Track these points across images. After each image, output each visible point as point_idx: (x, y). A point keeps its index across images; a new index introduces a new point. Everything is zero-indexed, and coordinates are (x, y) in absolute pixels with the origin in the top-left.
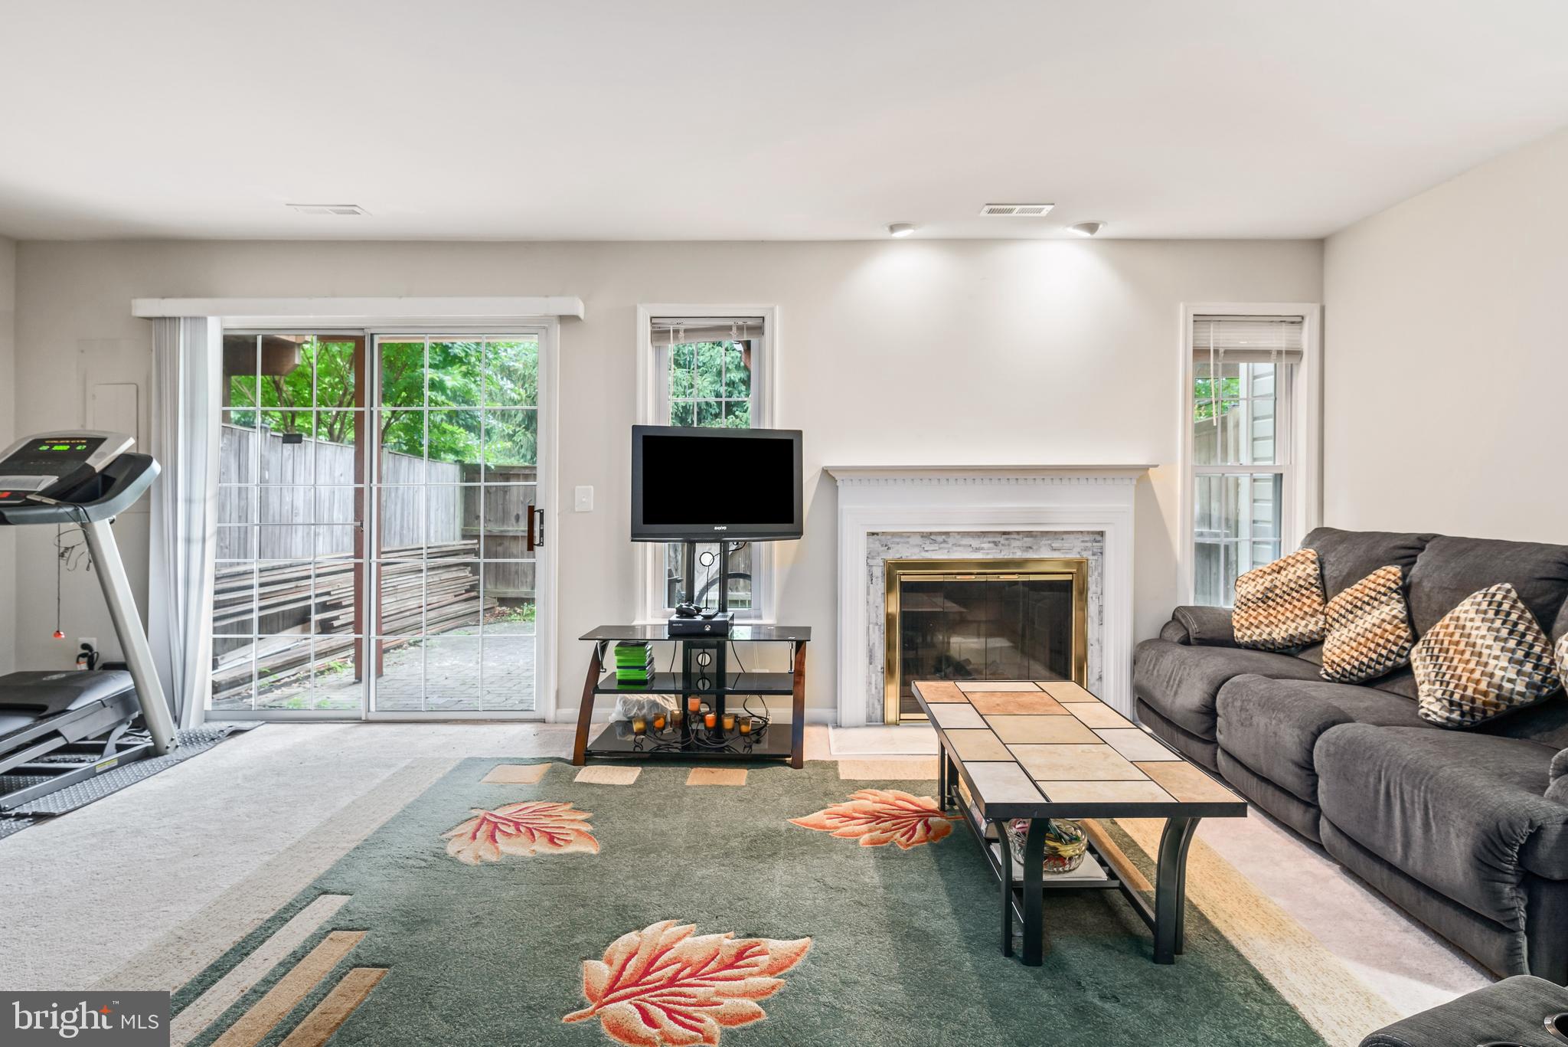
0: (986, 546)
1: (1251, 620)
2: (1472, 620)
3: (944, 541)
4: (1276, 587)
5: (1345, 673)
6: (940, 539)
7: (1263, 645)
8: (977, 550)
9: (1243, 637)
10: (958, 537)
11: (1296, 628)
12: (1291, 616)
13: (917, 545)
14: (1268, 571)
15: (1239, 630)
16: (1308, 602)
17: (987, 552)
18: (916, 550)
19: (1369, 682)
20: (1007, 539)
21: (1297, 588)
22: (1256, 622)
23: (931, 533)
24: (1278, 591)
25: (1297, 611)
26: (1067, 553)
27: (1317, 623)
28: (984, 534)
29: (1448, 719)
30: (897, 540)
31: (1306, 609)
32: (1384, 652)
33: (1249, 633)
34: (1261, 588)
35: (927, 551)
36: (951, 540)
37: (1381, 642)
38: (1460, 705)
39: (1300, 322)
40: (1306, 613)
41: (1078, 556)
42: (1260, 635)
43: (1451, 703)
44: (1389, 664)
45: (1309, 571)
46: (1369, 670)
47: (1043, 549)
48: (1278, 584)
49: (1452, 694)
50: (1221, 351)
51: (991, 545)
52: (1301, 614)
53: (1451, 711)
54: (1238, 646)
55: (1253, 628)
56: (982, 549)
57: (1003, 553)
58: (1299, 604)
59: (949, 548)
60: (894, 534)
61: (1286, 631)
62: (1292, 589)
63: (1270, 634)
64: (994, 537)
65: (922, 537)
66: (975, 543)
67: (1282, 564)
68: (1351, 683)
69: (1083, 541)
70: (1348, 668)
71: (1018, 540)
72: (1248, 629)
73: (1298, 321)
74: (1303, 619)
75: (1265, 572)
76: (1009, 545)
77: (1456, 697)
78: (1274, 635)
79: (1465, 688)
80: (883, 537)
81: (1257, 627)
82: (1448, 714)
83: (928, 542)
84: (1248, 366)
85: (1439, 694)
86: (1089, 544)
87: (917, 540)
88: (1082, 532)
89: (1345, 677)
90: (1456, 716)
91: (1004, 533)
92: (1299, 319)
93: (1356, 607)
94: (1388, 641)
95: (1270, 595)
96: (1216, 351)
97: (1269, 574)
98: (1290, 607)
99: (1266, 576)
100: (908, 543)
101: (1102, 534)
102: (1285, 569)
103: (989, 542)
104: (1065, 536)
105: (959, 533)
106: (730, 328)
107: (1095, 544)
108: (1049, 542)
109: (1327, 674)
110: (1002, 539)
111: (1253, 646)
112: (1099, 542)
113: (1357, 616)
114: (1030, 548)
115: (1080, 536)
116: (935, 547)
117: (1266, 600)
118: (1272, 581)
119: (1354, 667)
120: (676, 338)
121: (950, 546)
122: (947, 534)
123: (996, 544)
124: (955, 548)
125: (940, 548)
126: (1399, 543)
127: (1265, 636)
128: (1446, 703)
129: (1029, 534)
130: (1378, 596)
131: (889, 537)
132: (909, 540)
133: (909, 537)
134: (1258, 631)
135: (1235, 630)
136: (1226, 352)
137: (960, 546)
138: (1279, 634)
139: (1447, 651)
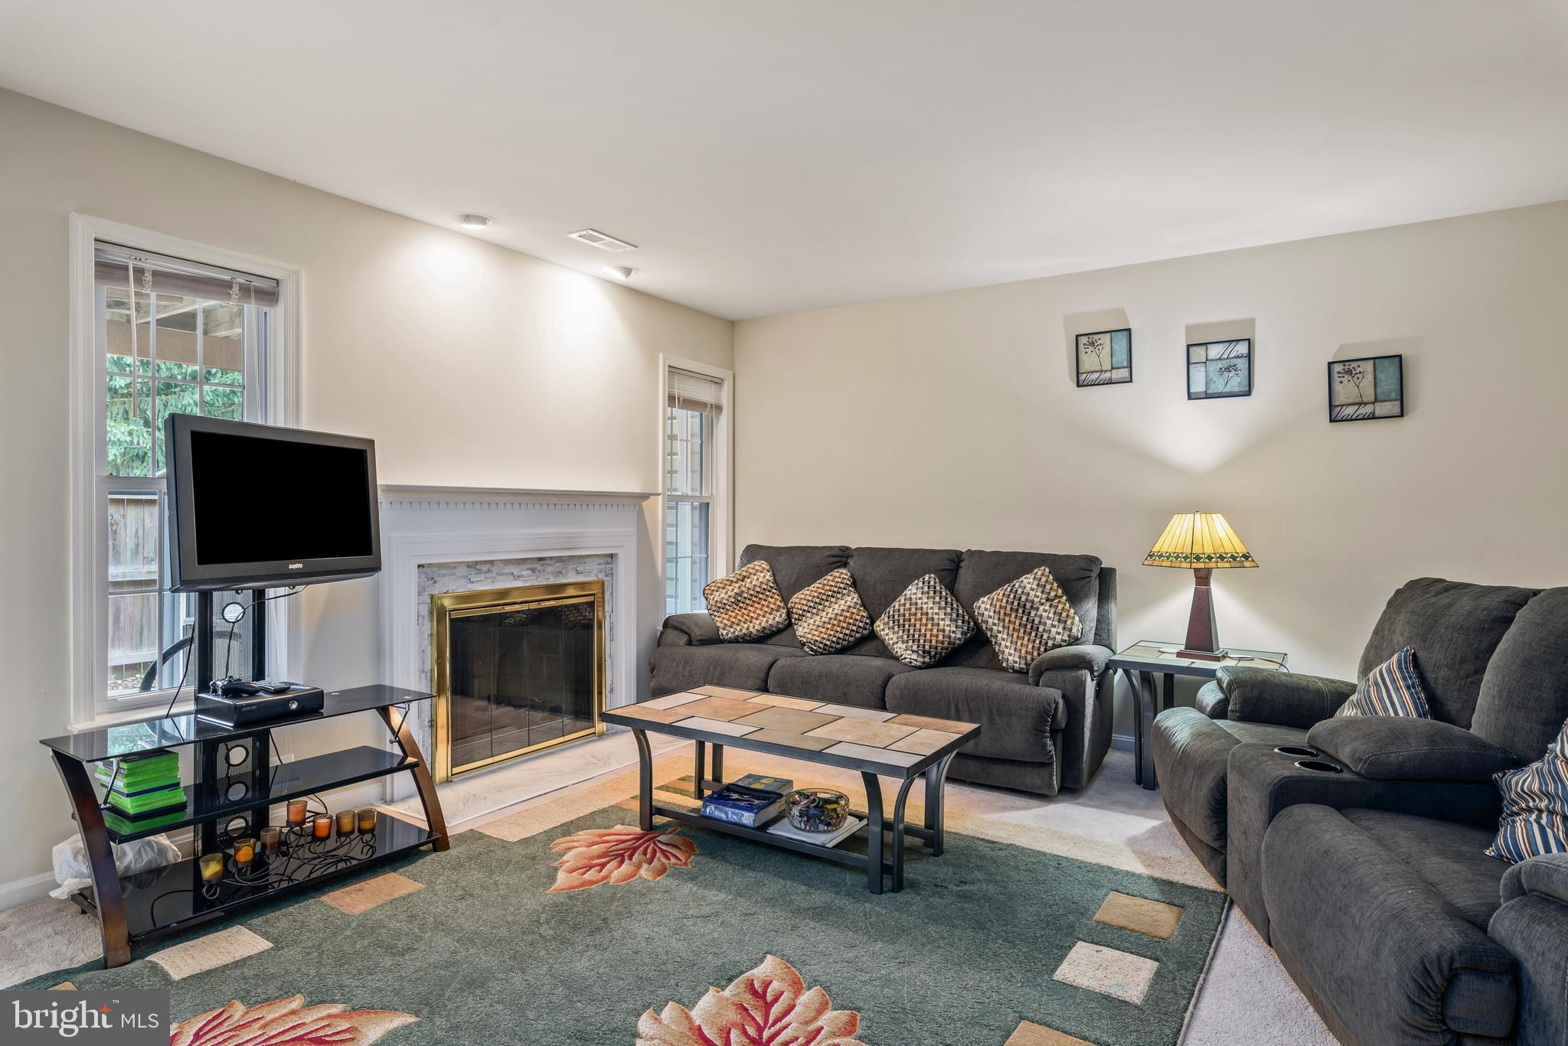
0: (525, 573)
1: (732, 619)
2: (920, 598)
3: (489, 571)
4: (743, 592)
5: (826, 647)
6: (485, 568)
7: (742, 638)
8: (519, 577)
9: (727, 634)
10: (501, 565)
11: (767, 622)
12: (762, 613)
13: (463, 577)
14: (735, 580)
15: (724, 629)
16: (772, 600)
17: (526, 580)
18: (463, 582)
19: (843, 651)
20: (542, 565)
21: (762, 591)
22: (736, 621)
23: (477, 563)
24: (745, 595)
25: (765, 609)
26: (587, 576)
27: (781, 615)
28: (524, 561)
29: (923, 663)
30: (443, 572)
31: (772, 606)
32: (854, 628)
33: (732, 630)
34: (733, 594)
35: (473, 582)
36: (495, 569)
37: (851, 621)
38: (929, 652)
39: (720, 383)
40: (772, 609)
41: (596, 579)
42: (741, 630)
43: (924, 652)
44: (858, 635)
45: (767, 577)
46: (844, 643)
47: (570, 574)
48: (743, 589)
49: (924, 646)
50: (681, 399)
51: (530, 572)
52: (769, 610)
53: (924, 657)
54: (723, 641)
55: (735, 626)
56: (523, 576)
57: (539, 580)
58: (766, 603)
59: (493, 578)
60: (440, 566)
61: (760, 624)
62: (758, 592)
63: (748, 629)
64: (532, 564)
65: (468, 567)
66: (516, 571)
67: (745, 574)
68: (830, 653)
69: (599, 564)
70: (828, 643)
71: (551, 565)
72: (731, 627)
73: (718, 382)
74: (770, 614)
75: (732, 581)
76: (544, 571)
77: (927, 647)
78: (751, 629)
79: (931, 641)
80: (430, 569)
81: (738, 625)
82: (922, 660)
83: (473, 572)
84: (687, 413)
85: (915, 648)
86: (603, 566)
87: (462, 571)
88: (598, 555)
89: (826, 650)
90: (927, 659)
91: (541, 559)
92: (720, 381)
93: (822, 601)
94: (856, 620)
95: (739, 598)
96: (679, 398)
97: (736, 582)
98: (759, 606)
99: (734, 584)
100: (454, 574)
101: (611, 556)
102: (749, 578)
103: (528, 569)
104: (587, 560)
105: (502, 561)
106: (228, 285)
107: (607, 566)
108: (575, 566)
109: (812, 650)
110: (538, 566)
111: (736, 640)
112: (609, 564)
113: (826, 606)
114: (561, 573)
115: (596, 559)
116: (482, 577)
117: (738, 603)
118: (740, 587)
119: (833, 642)
120: (139, 281)
121: (494, 575)
122: (491, 562)
123: (533, 570)
124: (499, 578)
125: (486, 578)
126: (829, 553)
127: (744, 631)
128: (921, 652)
129: (560, 559)
130: (840, 591)
131: (435, 569)
132: (455, 571)
133: (455, 568)
134: (739, 628)
135: (721, 629)
136: (684, 400)
137: (503, 574)
138: (755, 627)
139: (910, 620)
